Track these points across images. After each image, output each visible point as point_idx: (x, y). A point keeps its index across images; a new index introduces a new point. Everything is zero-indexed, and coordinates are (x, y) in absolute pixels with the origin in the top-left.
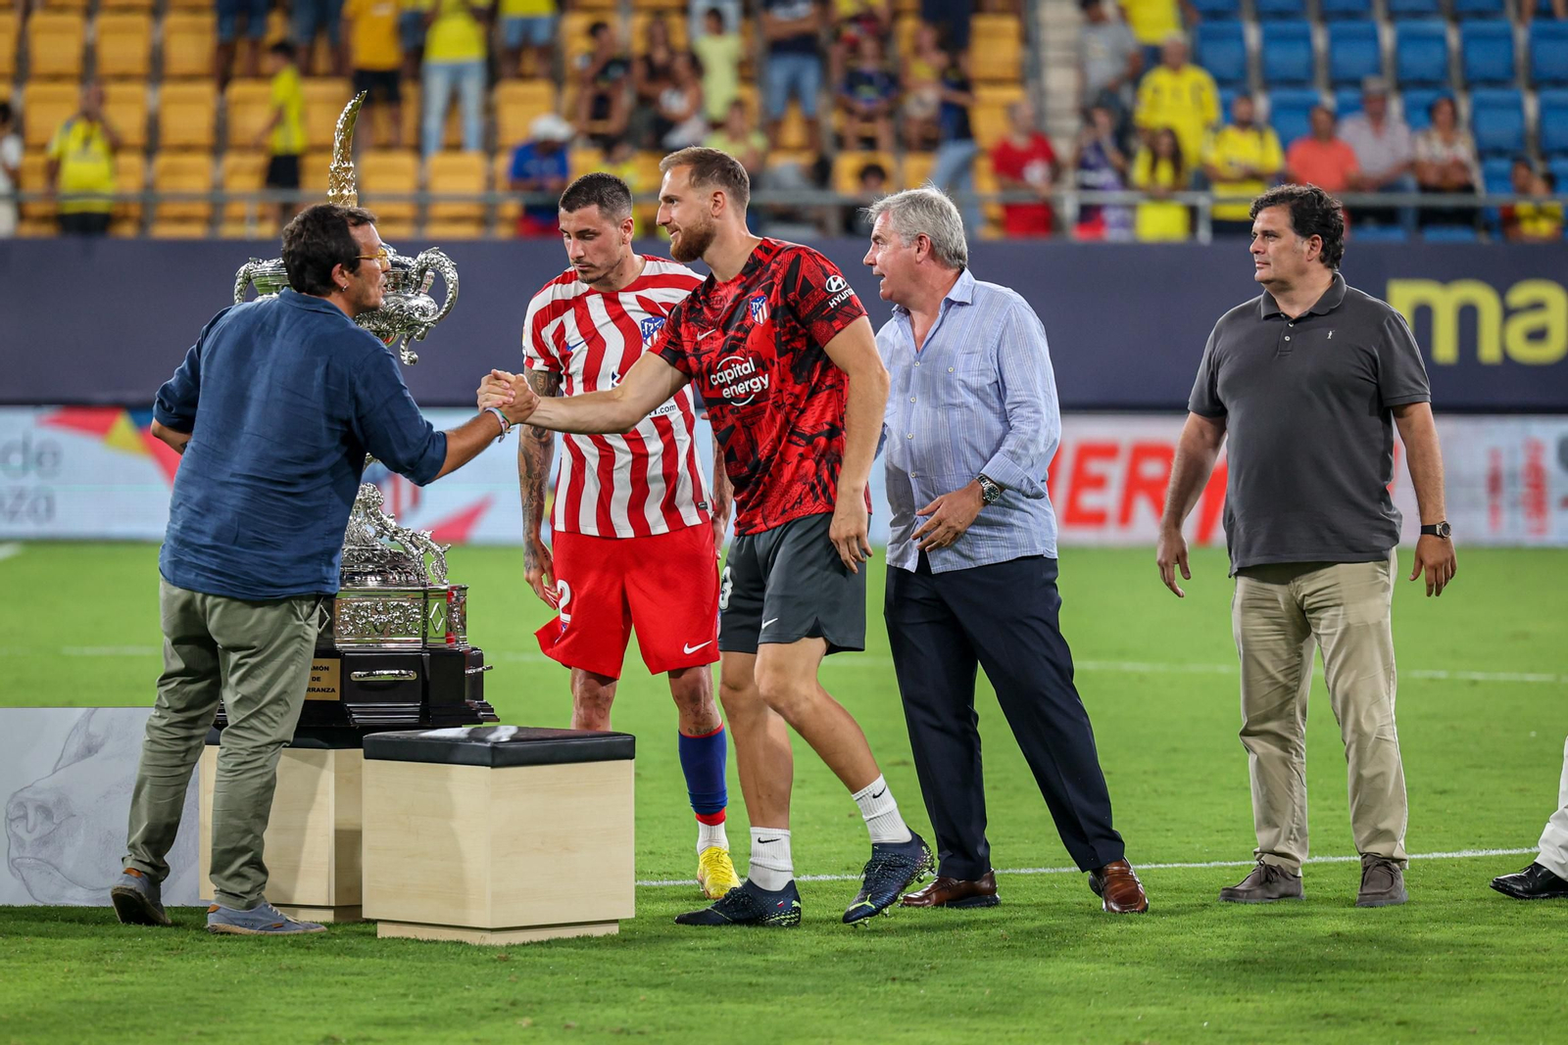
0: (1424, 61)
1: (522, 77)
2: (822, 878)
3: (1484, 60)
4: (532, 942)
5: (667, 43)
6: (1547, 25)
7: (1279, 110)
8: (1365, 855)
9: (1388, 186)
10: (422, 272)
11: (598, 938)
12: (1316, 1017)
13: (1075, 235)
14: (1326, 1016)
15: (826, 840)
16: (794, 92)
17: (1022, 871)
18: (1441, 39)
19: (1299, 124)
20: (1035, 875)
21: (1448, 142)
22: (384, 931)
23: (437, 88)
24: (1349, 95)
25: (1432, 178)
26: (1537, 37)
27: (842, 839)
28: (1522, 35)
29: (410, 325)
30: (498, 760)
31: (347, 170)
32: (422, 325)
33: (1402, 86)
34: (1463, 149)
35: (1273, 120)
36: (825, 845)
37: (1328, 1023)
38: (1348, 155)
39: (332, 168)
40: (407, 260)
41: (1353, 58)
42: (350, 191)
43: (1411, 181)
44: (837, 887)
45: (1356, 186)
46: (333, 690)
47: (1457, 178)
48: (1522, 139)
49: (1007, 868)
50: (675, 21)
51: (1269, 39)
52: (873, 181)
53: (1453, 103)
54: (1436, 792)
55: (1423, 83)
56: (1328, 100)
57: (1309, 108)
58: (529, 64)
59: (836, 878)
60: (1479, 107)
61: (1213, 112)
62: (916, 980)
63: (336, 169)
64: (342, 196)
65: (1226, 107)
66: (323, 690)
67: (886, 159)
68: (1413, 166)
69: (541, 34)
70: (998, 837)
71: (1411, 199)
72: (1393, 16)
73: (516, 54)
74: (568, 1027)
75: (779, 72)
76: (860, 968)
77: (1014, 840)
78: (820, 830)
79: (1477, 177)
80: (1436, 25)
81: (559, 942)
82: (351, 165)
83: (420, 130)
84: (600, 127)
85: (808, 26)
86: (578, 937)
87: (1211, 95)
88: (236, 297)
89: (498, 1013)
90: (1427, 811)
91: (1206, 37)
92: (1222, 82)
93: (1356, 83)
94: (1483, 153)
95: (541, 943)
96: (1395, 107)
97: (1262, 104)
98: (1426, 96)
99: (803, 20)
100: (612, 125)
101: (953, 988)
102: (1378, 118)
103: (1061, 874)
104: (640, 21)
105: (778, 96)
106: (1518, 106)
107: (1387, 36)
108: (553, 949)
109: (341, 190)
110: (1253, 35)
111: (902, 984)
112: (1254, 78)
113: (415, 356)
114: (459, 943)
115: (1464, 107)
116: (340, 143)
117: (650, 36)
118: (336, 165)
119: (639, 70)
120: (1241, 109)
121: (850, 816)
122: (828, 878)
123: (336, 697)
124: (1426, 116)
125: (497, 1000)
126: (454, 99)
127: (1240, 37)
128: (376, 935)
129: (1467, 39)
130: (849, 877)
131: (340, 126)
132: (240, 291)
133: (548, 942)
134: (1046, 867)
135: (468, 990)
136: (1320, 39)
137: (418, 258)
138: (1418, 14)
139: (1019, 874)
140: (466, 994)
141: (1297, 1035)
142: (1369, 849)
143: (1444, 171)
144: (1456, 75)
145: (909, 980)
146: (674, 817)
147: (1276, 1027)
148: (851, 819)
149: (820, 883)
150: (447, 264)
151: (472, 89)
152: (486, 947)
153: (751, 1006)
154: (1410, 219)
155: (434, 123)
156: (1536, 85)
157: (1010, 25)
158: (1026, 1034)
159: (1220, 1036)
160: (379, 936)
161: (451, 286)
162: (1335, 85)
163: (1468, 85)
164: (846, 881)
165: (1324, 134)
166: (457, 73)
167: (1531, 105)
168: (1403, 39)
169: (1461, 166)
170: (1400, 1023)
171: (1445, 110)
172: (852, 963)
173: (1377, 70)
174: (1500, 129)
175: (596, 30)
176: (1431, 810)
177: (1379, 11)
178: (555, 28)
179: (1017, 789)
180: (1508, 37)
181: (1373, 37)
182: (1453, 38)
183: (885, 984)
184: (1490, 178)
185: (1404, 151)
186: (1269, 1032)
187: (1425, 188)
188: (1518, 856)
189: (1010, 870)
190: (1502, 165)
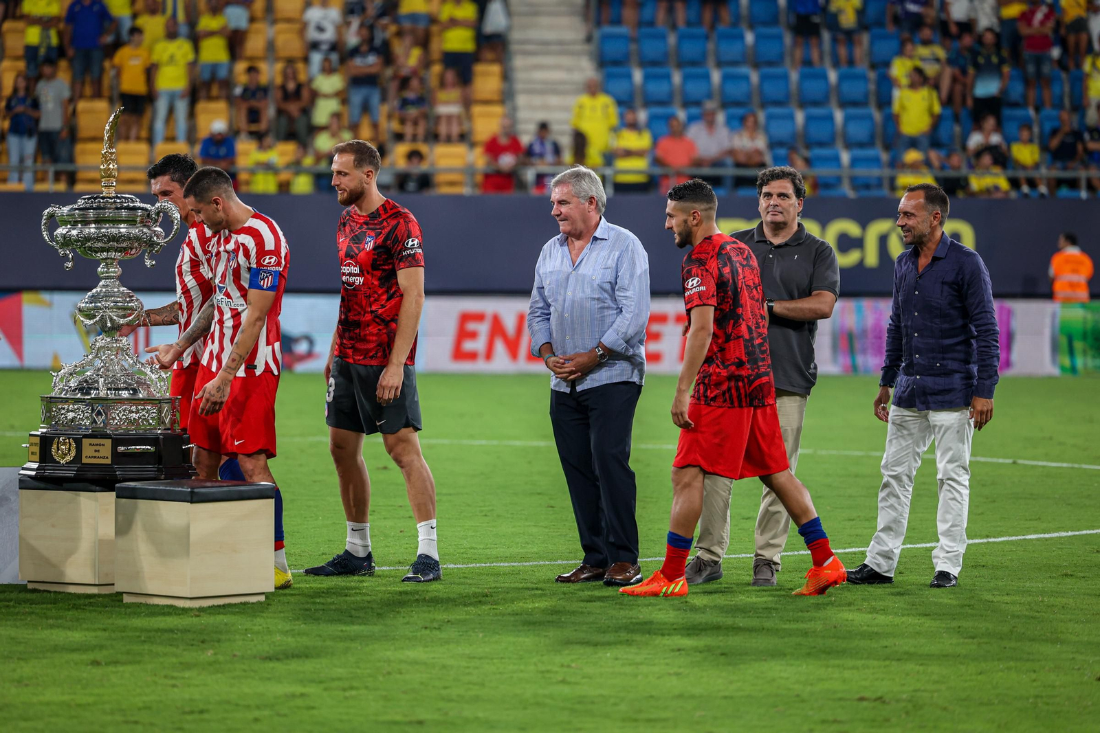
0: (736, 90)
1: (210, 98)
2: (384, 568)
3: (772, 90)
4: (214, 606)
5: (295, 77)
6: (807, 70)
7: (652, 119)
8: (757, 555)
9: (717, 163)
10: (158, 214)
11: (253, 603)
12: (673, 650)
13: (533, 192)
14: (679, 650)
15: (387, 546)
16: (366, 108)
17: (502, 564)
18: (746, 78)
19: (662, 127)
20: (509, 567)
21: (752, 138)
22: (127, 599)
23: (162, 106)
24: (694, 111)
25: (742, 159)
26: (804, 77)
27: (396, 545)
28: (794, 76)
29: (151, 244)
30: (195, 499)
31: (112, 153)
32: (158, 244)
33: (725, 105)
34: (761, 143)
35: (649, 125)
36: (386, 549)
37: (680, 654)
38: (691, 146)
39: (103, 152)
40: (148, 206)
41: (695, 89)
42: (114, 166)
43: (729, 161)
44: (393, 574)
45: (698, 163)
46: (107, 458)
47: (756, 159)
48: (794, 136)
49: (493, 563)
50: (300, 66)
51: (647, 77)
52: (415, 160)
53: (755, 116)
54: (743, 519)
55: (738, 104)
56: (682, 115)
57: (670, 118)
58: (215, 91)
59: (392, 568)
60: (770, 117)
61: (614, 120)
62: (439, 629)
63: (105, 153)
64: (109, 169)
65: (622, 116)
66: (101, 457)
67: (424, 148)
68: (731, 152)
69: (222, 73)
70: (487, 544)
71: (729, 171)
72: (720, 64)
73: (208, 84)
74: (235, 656)
75: (357, 97)
76: (406, 621)
77: (497, 546)
78: (384, 540)
79: (768, 158)
80: (744, 70)
81: (230, 605)
82: (114, 150)
83: (151, 129)
84: (254, 128)
85: (374, 70)
86: (241, 603)
87: (613, 111)
88: (43, 227)
89: (194, 647)
90: (739, 529)
91: (609, 76)
92: (620, 103)
93: (698, 103)
94: (773, 144)
95: (219, 606)
96: (721, 118)
97: (642, 116)
98: (739, 111)
99: (371, 66)
100: (263, 126)
101: (461, 633)
102: (711, 124)
103: (525, 566)
104: (279, 66)
105: (356, 111)
106: (791, 117)
107: (716, 76)
108: (227, 609)
109: (109, 165)
110: (638, 76)
111: (431, 631)
112: (638, 101)
113: (154, 263)
114: (171, 606)
115: (761, 116)
116: (108, 137)
117: (285, 75)
118: (105, 151)
119: (279, 94)
120: (629, 117)
121: (401, 532)
122: (388, 568)
123: (109, 461)
124: (739, 122)
125: (193, 640)
126: (171, 111)
127: (629, 76)
128: (122, 601)
129: (763, 78)
130: (400, 568)
131: (107, 128)
132: (45, 224)
133: (224, 605)
134: (515, 562)
135: (176, 634)
136: (677, 78)
137: (156, 205)
138: (734, 63)
139: (500, 566)
140: (175, 636)
141: (662, 661)
142: (760, 552)
143: (749, 155)
144: (756, 99)
145: (435, 628)
146: (298, 532)
147: (650, 656)
148: (402, 534)
149: (383, 571)
150: (173, 209)
151: (182, 107)
152: (187, 609)
153: (342, 643)
154: (729, 183)
155: (159, 125)
156: (803, 104)
157: (495, 69)
158: (503, 660)
159: (617, 662)
160: (124, 602)
161: (176, 222)
162: (686, 104)
163: (764, 105)
164: (398, 570)
165: (678, 133)
166: (172, 97)
167: (800, 117)
168: (726, 78)
169: (759, 152)
170: (723, 654)
171: (750, 121)
172: (401, 618)
173: (710, 96)
174: (781, 130)
175: (252, 70)
176: (740, 529)
177: (711, 62)
178: (231, 71)
179: (498, 516)
180: (785, 77)
181: (707, 77)
182: (754, 77)
183: (421, 631)
184: (777, 160)
185: (726, 144)
186: (646, 659)
187: (738, 165)
188: (791, 556)
189: (495, 564)
190: (782, 152)
